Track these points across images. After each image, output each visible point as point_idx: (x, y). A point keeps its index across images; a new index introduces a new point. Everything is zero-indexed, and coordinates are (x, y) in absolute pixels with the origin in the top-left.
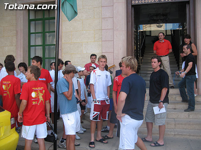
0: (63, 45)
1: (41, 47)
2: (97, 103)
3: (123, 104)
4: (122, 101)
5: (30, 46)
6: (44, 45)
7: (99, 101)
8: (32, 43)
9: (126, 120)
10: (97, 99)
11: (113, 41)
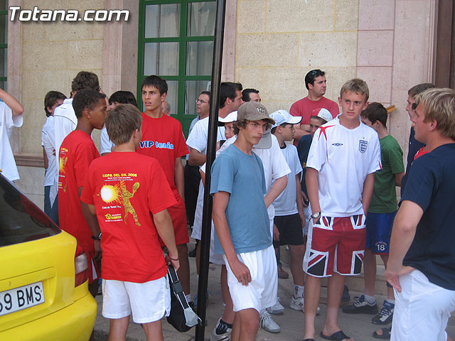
0: (238, 39)
1: (175, 45)
2: (322, 226)
3: (410, 239)
4: (407, 231)
5: (142, 41)
6: (183, 40)
7: (329, 218)
8: (150, 33)
9: (415, 287)
10: (322, 214)
11: (394, 30)
